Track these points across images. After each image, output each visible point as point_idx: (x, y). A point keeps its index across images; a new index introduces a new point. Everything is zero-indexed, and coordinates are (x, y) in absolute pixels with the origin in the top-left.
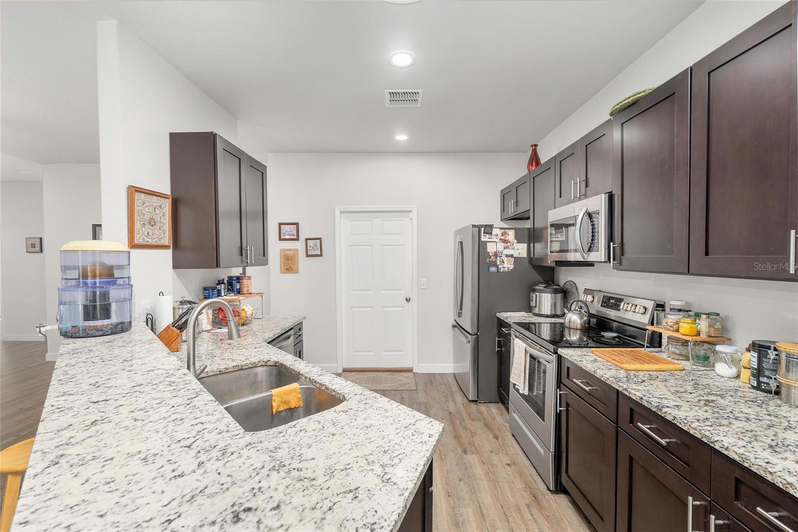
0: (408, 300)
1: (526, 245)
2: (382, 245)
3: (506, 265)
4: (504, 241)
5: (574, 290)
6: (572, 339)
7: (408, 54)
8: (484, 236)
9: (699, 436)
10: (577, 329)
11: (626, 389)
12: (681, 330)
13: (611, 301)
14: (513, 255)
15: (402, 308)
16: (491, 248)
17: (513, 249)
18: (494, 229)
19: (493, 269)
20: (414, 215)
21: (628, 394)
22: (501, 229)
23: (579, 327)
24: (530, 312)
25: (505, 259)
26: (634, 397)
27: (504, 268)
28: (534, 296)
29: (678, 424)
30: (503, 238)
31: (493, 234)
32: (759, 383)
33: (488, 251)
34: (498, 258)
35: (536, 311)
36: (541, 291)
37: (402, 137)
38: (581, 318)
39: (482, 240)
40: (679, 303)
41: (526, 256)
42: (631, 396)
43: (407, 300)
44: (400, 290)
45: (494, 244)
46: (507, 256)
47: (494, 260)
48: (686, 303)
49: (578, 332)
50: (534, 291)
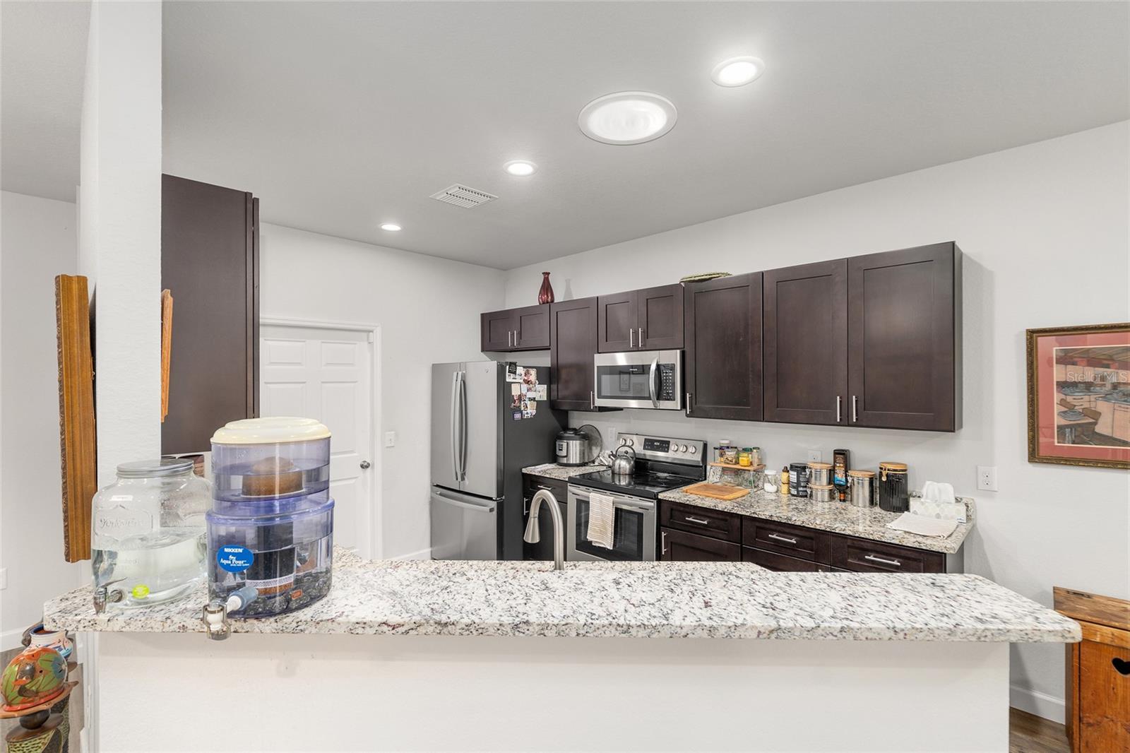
0: (365, 466)
1: (546, 386)
2: (323, 382)
3: (529, 411)
4: (527, 382)
5: (596, 435)
6: (622, 484)
7: (529, 164)
8: (509, 375)
9: (823, 528)
10: (626, 474)
11: (754, 513)
12: (741, 462)
13: (655, 444)
14: (534, 398)
15: (354, 481)
16: (515, 391)
17: (535, 391)
18: (518, 368)
19: (517, 416)
20: (377, 337)
21: (756, 516)
22: (524, 367)
23: (627, 472)
24: (555, 462)
25: (528, 403)
26: (764, 517)
27: (527, 413)
28: (565, 445)
29: (807, 526)
30: (526, 378)
31: (517, 373)
32: (798, 491)
33: (513, 394)
34: (522, 403)
35: (564, 460)
36: (569, 439)
37: (391, 227)
38: (629, 463)
39: (507, 380)
40: (727, 442)
41: (546, 399)
42: (760, 517)
43: (362, 466)
44: (352, 452)
45: (518, 385)
46: (530, 399)
47: (518, 405)
48: (730, 441)
49: (627, 477)
50: (561, 438)
